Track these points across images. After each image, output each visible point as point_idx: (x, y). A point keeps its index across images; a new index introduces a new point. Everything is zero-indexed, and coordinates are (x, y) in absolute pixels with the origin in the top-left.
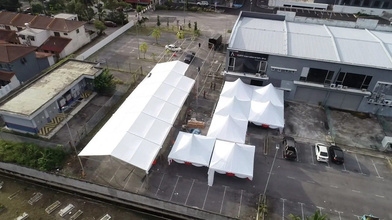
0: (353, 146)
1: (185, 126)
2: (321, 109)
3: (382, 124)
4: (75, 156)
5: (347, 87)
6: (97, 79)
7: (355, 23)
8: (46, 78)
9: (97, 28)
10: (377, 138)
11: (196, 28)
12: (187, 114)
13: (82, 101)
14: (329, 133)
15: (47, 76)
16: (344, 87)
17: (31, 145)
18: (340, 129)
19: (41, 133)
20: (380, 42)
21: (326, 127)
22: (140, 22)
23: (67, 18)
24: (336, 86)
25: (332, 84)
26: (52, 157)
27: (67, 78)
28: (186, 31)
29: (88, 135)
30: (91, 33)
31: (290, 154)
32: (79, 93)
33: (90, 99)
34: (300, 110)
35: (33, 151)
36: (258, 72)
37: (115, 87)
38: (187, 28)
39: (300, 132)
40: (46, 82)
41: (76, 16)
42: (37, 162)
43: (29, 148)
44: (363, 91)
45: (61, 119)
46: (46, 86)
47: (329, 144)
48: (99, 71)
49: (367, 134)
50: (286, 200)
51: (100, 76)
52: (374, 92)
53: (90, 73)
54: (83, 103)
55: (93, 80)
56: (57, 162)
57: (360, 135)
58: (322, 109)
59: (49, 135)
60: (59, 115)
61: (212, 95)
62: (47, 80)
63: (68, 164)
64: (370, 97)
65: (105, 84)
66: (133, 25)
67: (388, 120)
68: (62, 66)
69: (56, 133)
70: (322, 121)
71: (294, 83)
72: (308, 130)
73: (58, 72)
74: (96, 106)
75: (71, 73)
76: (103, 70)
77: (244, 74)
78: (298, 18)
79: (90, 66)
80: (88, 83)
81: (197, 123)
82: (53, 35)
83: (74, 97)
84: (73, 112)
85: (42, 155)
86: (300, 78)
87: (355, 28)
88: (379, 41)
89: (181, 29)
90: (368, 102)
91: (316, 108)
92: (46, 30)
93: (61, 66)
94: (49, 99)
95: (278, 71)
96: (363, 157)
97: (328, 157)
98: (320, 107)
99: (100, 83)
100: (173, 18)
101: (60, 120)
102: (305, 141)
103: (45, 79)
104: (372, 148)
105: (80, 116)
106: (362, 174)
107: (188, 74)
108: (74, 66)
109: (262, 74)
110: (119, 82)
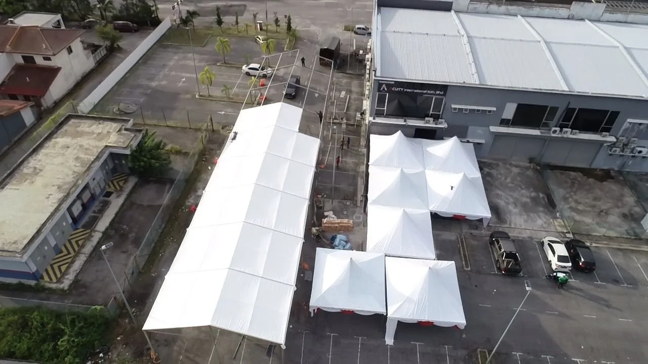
0: (600, 235)
1: (317, 230)
2: (535, 170)
3: (634, 188)
4: (127, 321)
5: (577, 131)
6: (135, 154)
7: (569, 11)
8: (33, 162)
9: (103, 38)
10: (632, 215)
11: (289, 27)
12: (315, 205)
13: (111, 197)
14: (558, 214)
15: (34, 158)
16: (574, 131)
17: (36, 313)
18: (573, 204)
19: (46, 278)
20: (618, 47)
21: (551, 205)
22: (185, 22)
23: (43, 23)
24: (561, 131)
25: (554, 129)
26: (85, 331)
27: (77, 159)
28: (271, 32)
29: (143, 271)
30: (93, 48)
31: (509, 267)
32: (104, 184)
33: (127, 193)
34: (501, 174)
35: (42, 324)
36: (428, 116)
37: (170, 162)
38: (273, 27)
39: (513, 218)
40: (36, 172)
41: (59, 17)
42: (57, 347)
43: (33, 320)
44: (603, 137)
45: (80, 243)
46: (39, 181)
47: (563, 235)
48: (135, 136)
49: (617, 210)
50: (522, 354)
51: (140, 145)
52: (621, 136)
53: (120, 142)
54: (116, 203)
55: (129, 157)
56: (96, 340)
57: (606, 213)
58: (537, 170)
59: (65, 281)
60: (74, 234)
61: (349, 161)
62: (37, 166)
63: (119, 338)
64: (613, 145)
65: (153, 161)
66: (170, 25)
67: (641, 180)
68: (59, 132)
69: (78, 274)
70: (542, 193)
71: (492, 130)
72: (523, 213)
73: (54, 147)
74: (141, 205)
75: (81, 146)
76: (143, 134)
77: (405, 121)
78: (475, 6)
79: (115, 126)
80: (117, 162)
81: (338, 223)
82: (21, 61)
83: (95, 193)
84: (99, 223)
85: (63, 330)
86: (501, 121)
87: (568, 18)
88: (617, 44)
89: (261, 29)
90: (610, 153)
91: (527, 168)
92: (4, 54)
93: (56, 132)
94: (52, 209)
95: (464, 112)
96: (620, 253)
97: (570, 264)
98: (532, 165)
99: (144, 161)
100: (239, 6)
101: (78, 245)
102: (525, 235)
103: (31, 165)
104: (630, 235)
105: (117, 230)
106: (626, 285)
107: (305, 128)
108: (83, 129)
109: (436, 118)
110: (173, 151)
